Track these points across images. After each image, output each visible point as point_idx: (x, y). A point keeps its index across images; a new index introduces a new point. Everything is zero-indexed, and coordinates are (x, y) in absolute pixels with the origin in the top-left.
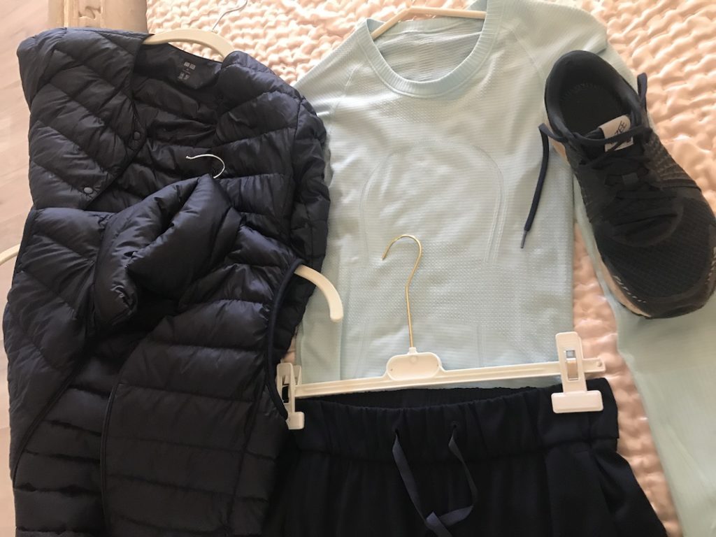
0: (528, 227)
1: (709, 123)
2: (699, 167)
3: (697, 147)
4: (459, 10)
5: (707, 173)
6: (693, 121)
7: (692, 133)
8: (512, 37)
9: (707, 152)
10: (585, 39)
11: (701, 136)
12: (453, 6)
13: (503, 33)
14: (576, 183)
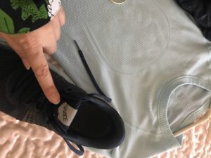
0: (80, 53)
1: (42, 152)
2: (31, 130)
3: (39, 138)
4: (186, 131)
5: (25, 130)
6: (50, 149)
7: (46, 143)
8: (154, 132)
9: (33, 139)
10: (122, 153)
11: (41, 144)
12: (190, 131)
13: (159, 131)
14: (72, 83)
